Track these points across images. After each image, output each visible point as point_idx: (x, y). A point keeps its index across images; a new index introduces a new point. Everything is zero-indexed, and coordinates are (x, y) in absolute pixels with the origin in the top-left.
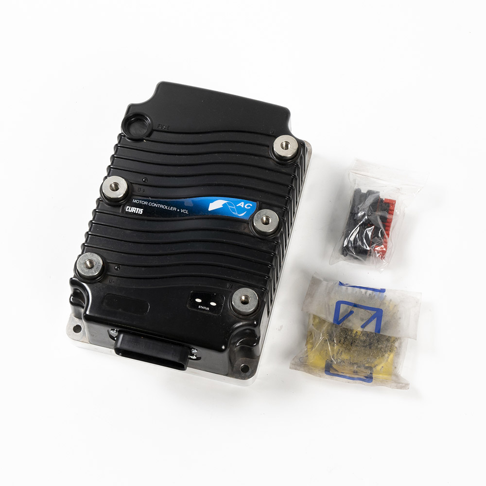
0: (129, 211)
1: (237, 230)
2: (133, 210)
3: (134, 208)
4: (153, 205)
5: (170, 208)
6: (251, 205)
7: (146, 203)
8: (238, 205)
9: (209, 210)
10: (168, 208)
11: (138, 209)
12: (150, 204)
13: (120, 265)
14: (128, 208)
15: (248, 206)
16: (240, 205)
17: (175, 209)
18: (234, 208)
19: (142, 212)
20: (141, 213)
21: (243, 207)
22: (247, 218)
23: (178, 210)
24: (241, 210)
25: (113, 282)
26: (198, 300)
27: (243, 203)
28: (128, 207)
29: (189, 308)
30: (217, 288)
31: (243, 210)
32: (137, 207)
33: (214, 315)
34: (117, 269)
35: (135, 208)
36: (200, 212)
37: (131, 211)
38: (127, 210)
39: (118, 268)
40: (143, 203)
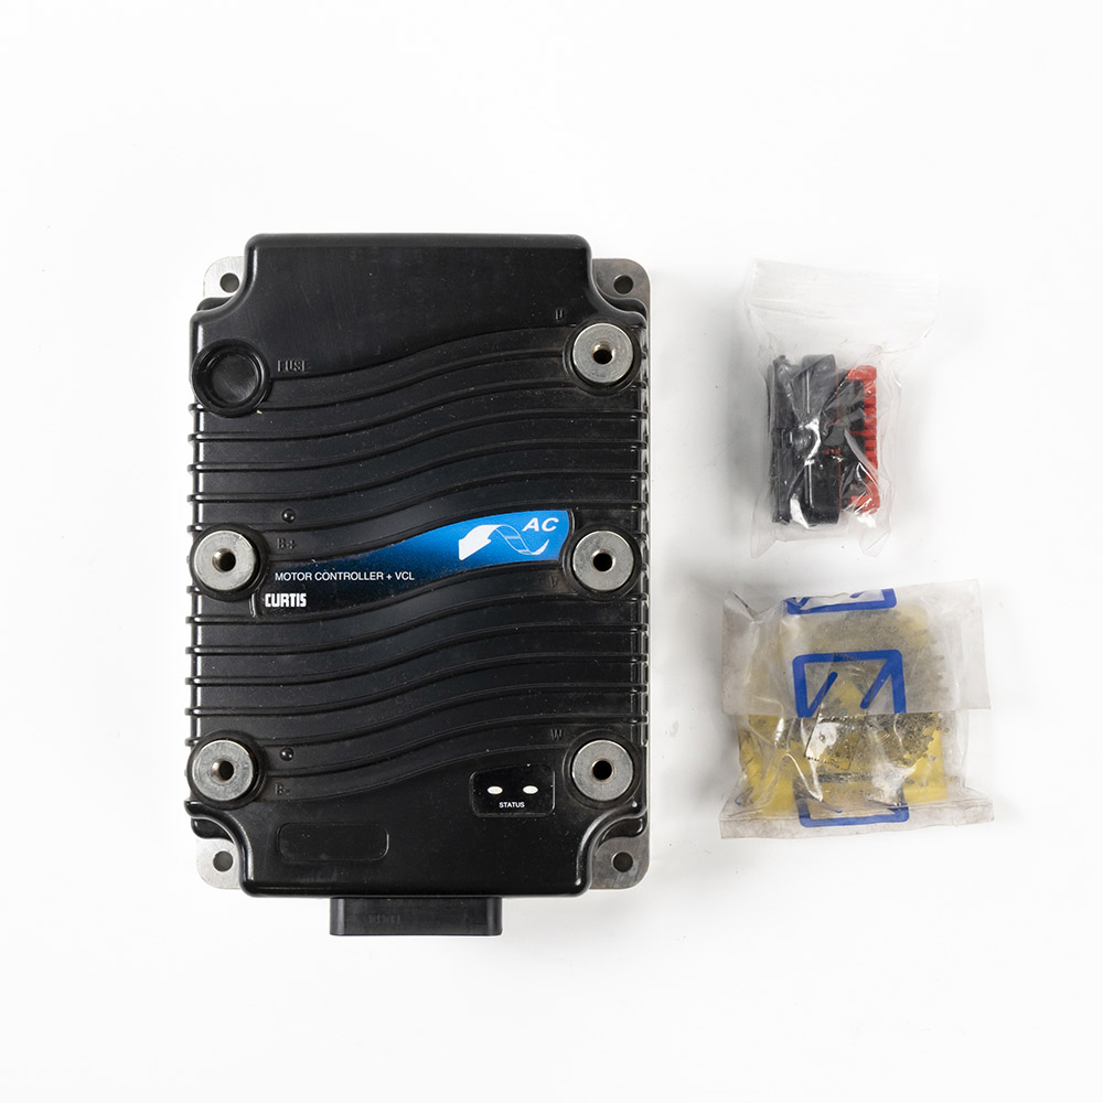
0: (274, 605)
1: (540, 594)
2: (282, 600)
3: (283, 595)
4: (326, 576)
5: (368, 576)
6: (556, 520)
7: (307, 576)
8: (525, 530)
9: (462, 557)
10: (362, 577)
11: (293, 595)
12: (319, 576)
13: (293, 745)
14: (270, 599)
15: (549, 526)
16: (529, 526)
17: (380, 575)
18: (519, 537)
19: (304, 601)
20: (304, 605)
21: (537, 529)
22: (554, 556)
23: (389, 577)
24: (535, 539)
25: (288, 791)
26: (495, 790)
27: (535, 520)
28: (268, 596)
29: (479, 815)
30: (529, 747)
31: (540, 537)
32: (289, 593)
33: (539, 815)
34: (286, 759)
35: (286, 595)
36: (440, 570)
37: (277, 605)
38: (267, 605)
39: (287, 754)
40: (301, 576)
